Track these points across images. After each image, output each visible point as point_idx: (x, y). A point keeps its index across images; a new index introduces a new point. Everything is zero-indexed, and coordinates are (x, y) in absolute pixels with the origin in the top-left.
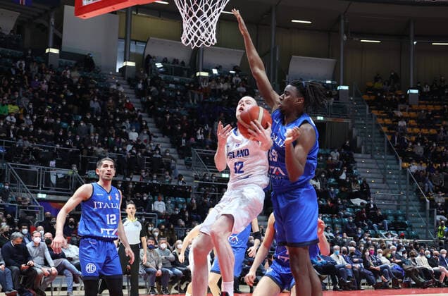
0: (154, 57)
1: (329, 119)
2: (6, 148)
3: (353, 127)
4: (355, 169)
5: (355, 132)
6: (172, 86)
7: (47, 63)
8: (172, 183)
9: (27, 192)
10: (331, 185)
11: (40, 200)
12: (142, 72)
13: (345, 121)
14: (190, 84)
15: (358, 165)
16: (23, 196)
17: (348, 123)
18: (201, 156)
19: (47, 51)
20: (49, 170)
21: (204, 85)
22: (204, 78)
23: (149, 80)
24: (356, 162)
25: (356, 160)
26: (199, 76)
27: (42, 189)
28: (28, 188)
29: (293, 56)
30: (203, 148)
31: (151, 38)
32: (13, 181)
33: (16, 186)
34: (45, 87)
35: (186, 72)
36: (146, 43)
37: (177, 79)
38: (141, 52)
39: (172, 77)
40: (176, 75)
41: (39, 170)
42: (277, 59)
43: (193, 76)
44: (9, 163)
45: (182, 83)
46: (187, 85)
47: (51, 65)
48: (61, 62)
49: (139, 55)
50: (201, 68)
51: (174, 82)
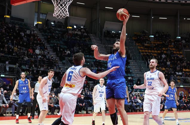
0: (50, 20)
3: (129, 49)
4: (129, 66)
5: (129, 51)
7: (5, 21)
11: (2, 77)
12: (45, 26)
15: (130, 64)
17: (127, 48)
18: (69, 60)
19: (5, 16)
20: (5, 65)
21: (70, 32)
22: (70, 29)
26: (68, 28)
27: (3, 73)
29: (106, 21)
31: (48, 12)
34: (4, 31)
35: (63, 27)
36: (46, 14)
37: (59, 29)
39: (57, 28)
40: (58, 28)
41: (2, 65)
42: (99, 22)
43: (66, 28)
45: (61, 31)
48: (11, 21)
49: (44, 19)
50: (69, 25)
51: (58, 31)
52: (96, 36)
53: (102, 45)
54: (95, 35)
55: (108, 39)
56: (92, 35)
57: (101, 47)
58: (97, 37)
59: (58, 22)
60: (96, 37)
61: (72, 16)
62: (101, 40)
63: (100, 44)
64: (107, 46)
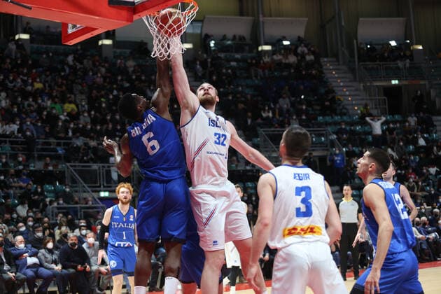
0: (212, 36)
1: (405, 82)
2: (64, 149)
3: (430, 88)
4: (435, 133)
5: (433, 93)
6: (233, 64)
7: (100, 55)
8: (239, 168)
9: (89, 192)
10: (411, 153)
12: (200, 53)
13: (422, 82)
14: (252, 60)
15: (438, 128)
16: (84, 197)
17: (425, 85)
18: (269, 136)
19: (100, 43)
20: (109, 167)
21: (267, 59)
22: (267, 52)
23: (209, 60)
24: (435, 126)
25: (435, 123)
26: (262, 51)
27: (104, 187)
28: (89, 187)
29: (361, 19)
30: (270, 127)
31: (207, 16)
32: (74, 181)
33: (76, 187)
34: (99, 80)
35: (247, 48)
36: (202, 21)
37: (238, 56)
38: (199, 31)
39: (232, 54)
40: (237, 52)
41: (99, 168)
42: (343, 24)
43: (255, 51)
44: (68, 164)
45: (243, 60)
46: (249, 61)
47: (106, 58)
48: (115, 52)
49: (197, 34)
50: (262, 42)
51: (236, 60)
52: (338, 61)
53: (355, 84)
54: (334, 59)
55: (370, 64)
56: (325, 59)
57: (353, 89)
58: (341, 63)
59: (235, 36)
60: (339, 65)
61: (271, 16)
62: (352, 70)
63: (350, 81)
64: (368, 84)
